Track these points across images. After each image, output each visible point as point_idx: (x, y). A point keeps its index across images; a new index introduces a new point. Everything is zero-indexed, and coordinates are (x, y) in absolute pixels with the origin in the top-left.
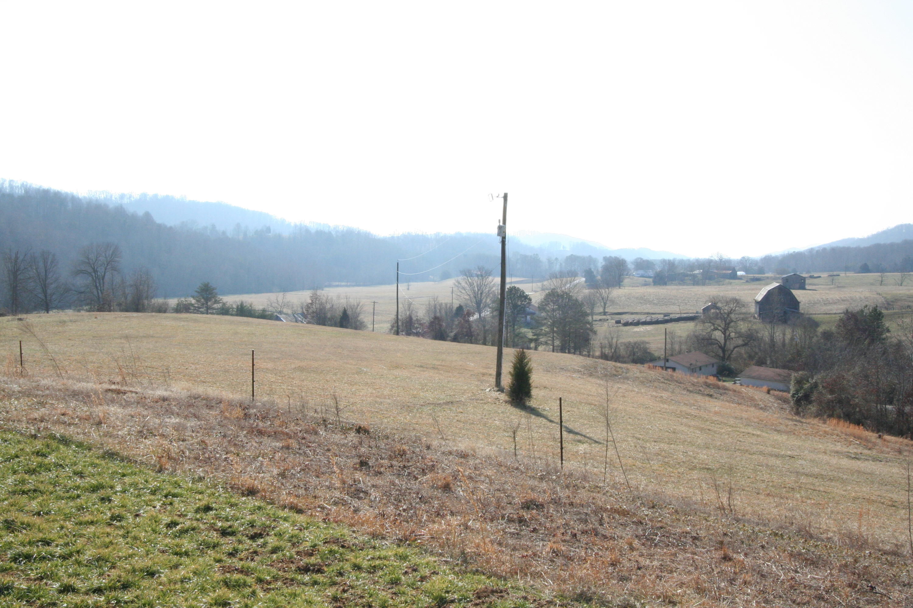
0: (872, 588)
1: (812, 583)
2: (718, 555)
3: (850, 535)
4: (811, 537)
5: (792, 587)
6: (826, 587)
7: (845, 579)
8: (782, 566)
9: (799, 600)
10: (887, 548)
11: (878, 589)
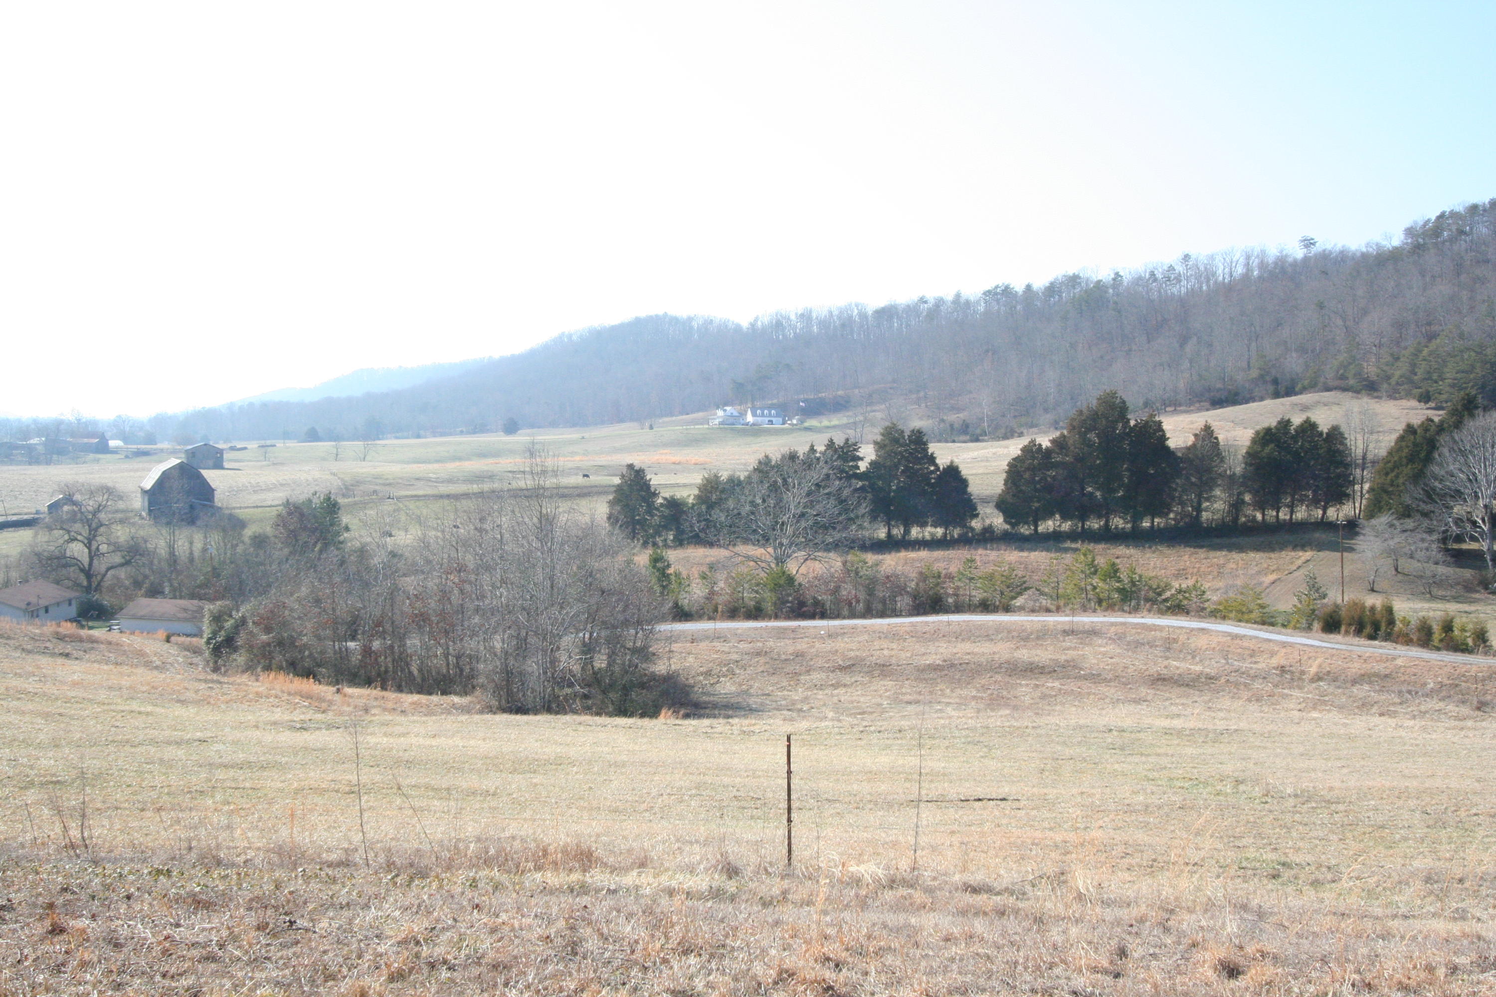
0: (292, 923)
1: (201, 939)
2: (40, 929)
3: (279, 851)
4: (219, 863)
5: (165, 952)
6: (221, 938)
7: (252, 919)
8: (153, 921)
9: (173, 970)
10: (334, 857)
11: (300, 923)
